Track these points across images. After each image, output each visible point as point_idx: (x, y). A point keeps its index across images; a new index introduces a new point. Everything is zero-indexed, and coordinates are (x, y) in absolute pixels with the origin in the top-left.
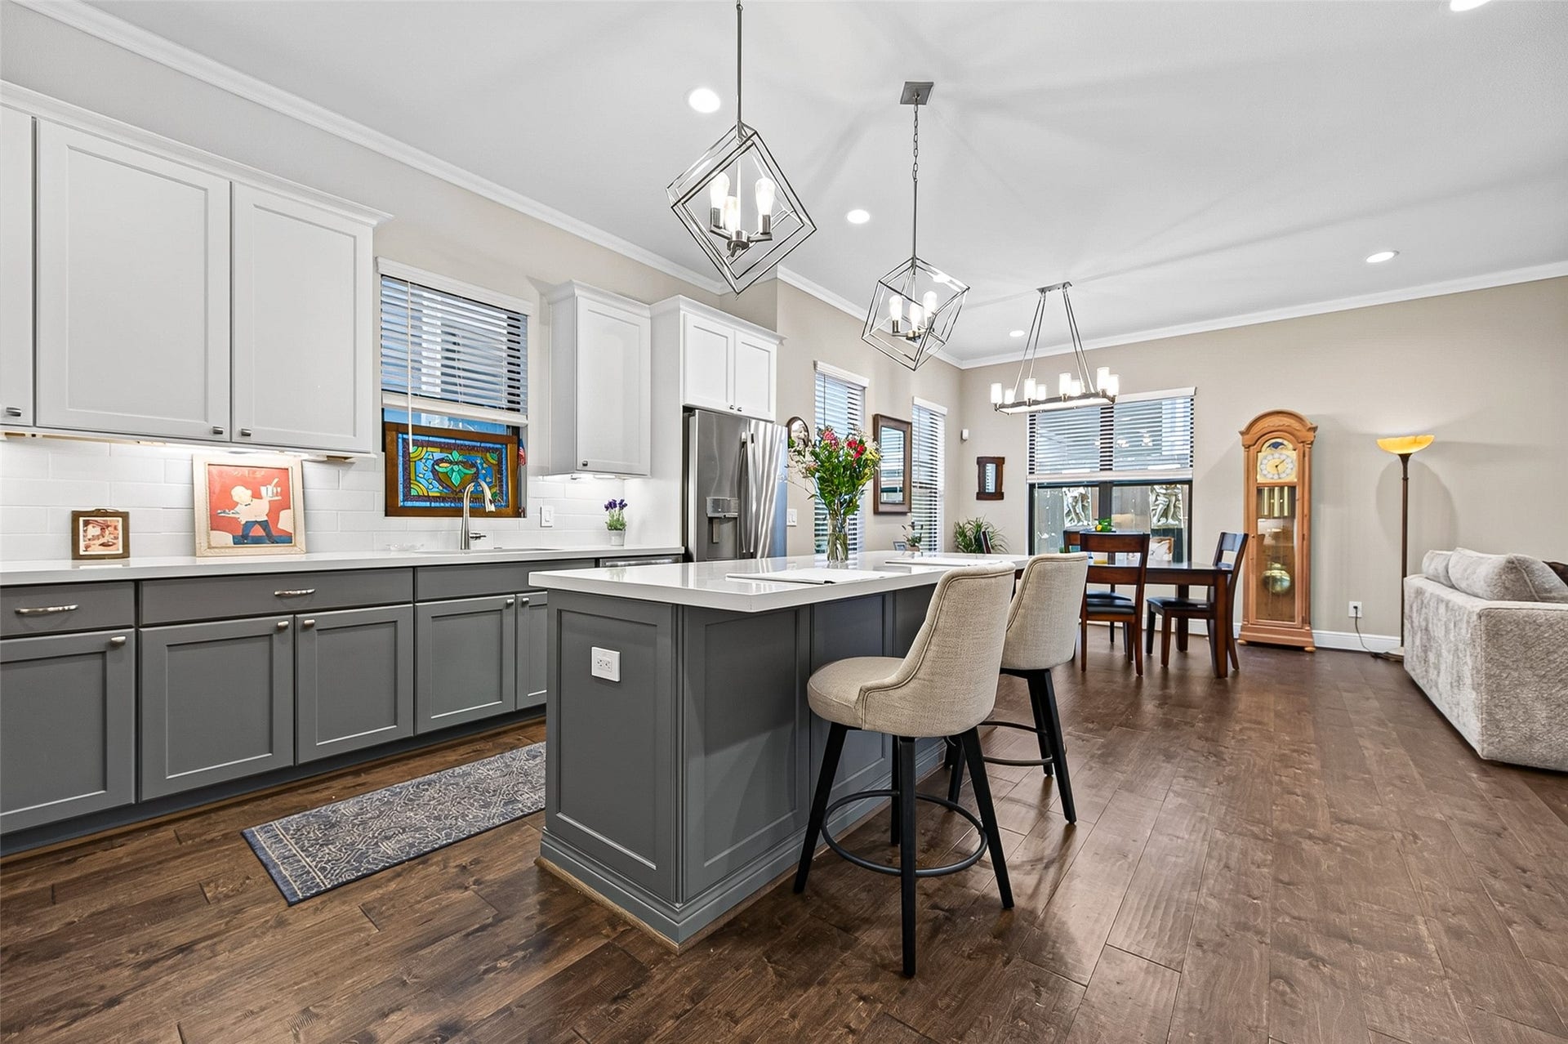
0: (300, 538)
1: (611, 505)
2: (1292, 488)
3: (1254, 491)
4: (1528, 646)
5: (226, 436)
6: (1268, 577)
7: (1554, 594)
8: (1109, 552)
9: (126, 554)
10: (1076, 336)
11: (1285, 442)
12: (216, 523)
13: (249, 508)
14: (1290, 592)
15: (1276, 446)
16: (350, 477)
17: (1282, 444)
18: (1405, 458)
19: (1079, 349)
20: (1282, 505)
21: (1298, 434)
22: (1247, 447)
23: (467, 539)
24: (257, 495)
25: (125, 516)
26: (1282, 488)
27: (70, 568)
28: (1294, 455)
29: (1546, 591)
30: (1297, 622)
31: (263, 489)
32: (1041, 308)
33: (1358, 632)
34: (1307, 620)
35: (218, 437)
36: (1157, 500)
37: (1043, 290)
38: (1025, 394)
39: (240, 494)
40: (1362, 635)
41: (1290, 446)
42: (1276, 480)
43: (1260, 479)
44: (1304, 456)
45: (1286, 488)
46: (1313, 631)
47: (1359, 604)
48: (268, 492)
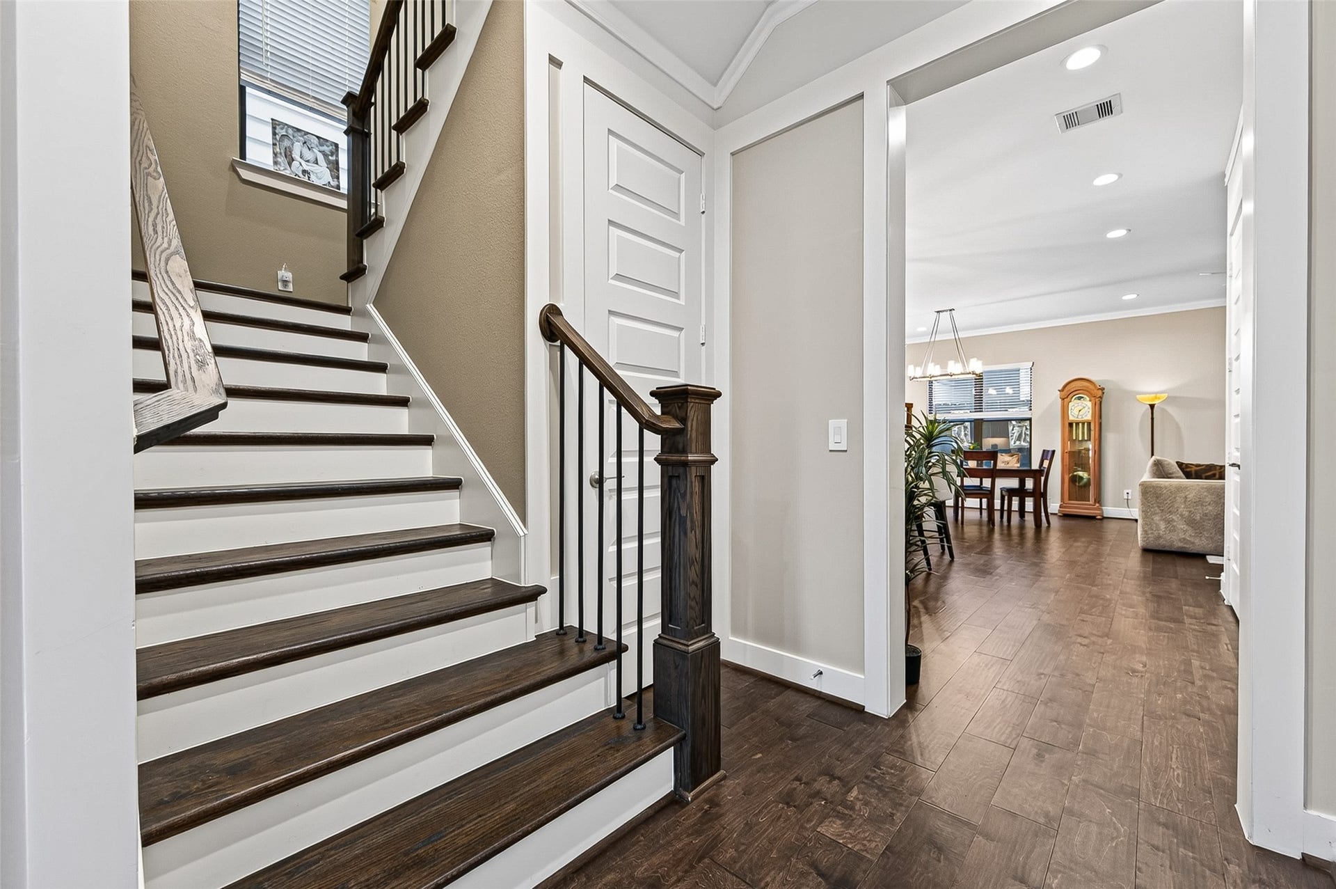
2: (1089, 424)
3: (1067, 425)
4: (1157, 497)
6: (1076, 475)
7: (1173, 475)
8: (978, 461)
10: (955, 330)
11: (1085, 396)
14: (1088, 484)
15: (1080, 398)
17: (1083, 397)
18: (1152, 406)
19: (957, 337)
20: (1083, 433)
21: (1092, 392)
22: (1063, 399)
26: (1083, 424)
28: (1089, 404)
29: (1170, 474)
30: (1091, 502)
32: (937, 321)
33: (1129, 507)
34: (1099, 500)
36: (1013, 430)
37: (938, 312)
38: (928, 370)
40: (1131, 509)
41: (1088, 399)
42: (1080, 419)
43: (1071, 418)
44: (1095, 404)
45: (1086, 424)
46: (1103, 508)
47: (1129, 491)
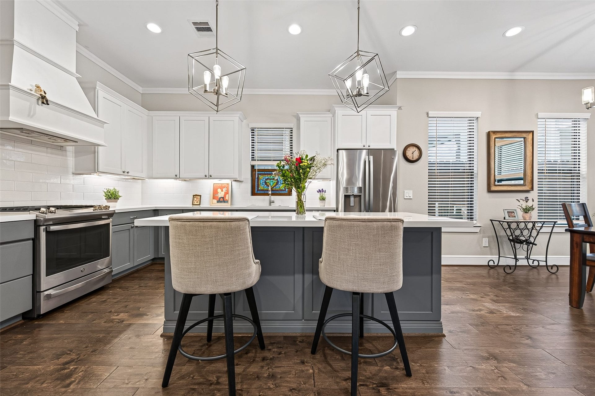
0: (229, 201)
1: (319, 191)
5: (208, 177)
9: (200, 204)
12: (214, 198)
13: (221, 194)
16: (242, 185)
23: (271, 202)
24: (222, 191)
25: (200, 196)
27: (192, 206)
31: (223, 189)
35: (206, 177)
39: (219, 190)
48: (224, 190)
